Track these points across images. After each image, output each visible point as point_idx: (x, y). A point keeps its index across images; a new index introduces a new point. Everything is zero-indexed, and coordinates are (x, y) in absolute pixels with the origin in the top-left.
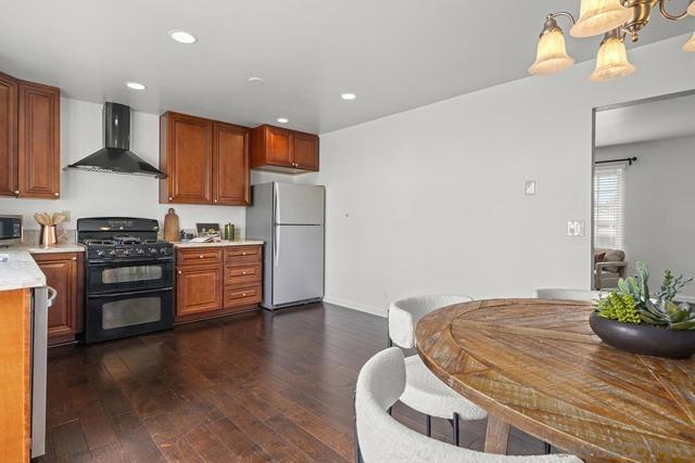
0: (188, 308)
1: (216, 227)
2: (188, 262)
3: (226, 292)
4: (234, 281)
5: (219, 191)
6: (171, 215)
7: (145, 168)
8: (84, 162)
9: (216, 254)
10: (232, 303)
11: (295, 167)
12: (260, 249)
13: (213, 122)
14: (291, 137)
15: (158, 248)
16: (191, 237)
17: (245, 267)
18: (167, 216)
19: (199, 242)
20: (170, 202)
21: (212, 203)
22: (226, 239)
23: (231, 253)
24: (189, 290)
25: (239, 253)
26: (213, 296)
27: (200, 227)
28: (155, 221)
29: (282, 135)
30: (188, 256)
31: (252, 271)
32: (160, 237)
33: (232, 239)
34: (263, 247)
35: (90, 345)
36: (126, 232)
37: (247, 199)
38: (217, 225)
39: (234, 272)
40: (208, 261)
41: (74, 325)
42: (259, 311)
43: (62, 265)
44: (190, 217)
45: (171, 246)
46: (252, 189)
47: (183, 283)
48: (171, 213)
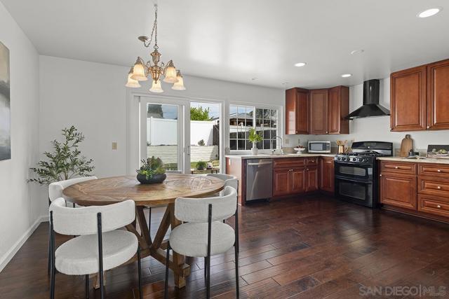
0: (387, 200)
1: (448, 148)
2: (388, 170)
3: (419, 199)
4: (428, 191)
6: (407, 139)
10: (426, 209)
13: (428, 66)
18: (404, 140)
21: (426, 129)
23: (426, 169)
24: (389, 189)
25: (434, 169)
27: (431, 147)
28: (392, 143)
39: (428, 184)
40: (401, 171)
47: (383, 183)
48: (408, 137)
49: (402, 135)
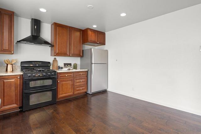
0: (62, 95)
1: (70, 64)
2: (62, 78)
3: (75, 88)
4: (78, 84)
5: (72, 52)
6: (55, 60)
7: (46, 43)
8: (24, 40)
9: (71, 75)
10: (77, 92)
11: (98, 43)
12: (86, 72)
13: (70, 27)
14: (96, 33)
15: (51, 73)
16: (62, 68)
17: (81, 79)
18: (53, 61)
19: (65, 70)
20: (55, 55)
21: (70, 56)
22: (74, 69)
23: (77, 74)
24: (62, 88)
25: (80, 74)
26: (70, 90)
27: (65, 64)
28: (50, 62)
29: (93, 32)
30: (62, 75)
31: (84, 80)
32: (51, 68)
33: (76, 69)
34: (87, 71)
35: (24, 112)
36: (39, 67)
37: (81, 54)
38: (71, 64)
39: (78, 81)
40: (69, 77)
41: (18, 103)
42: (86, 95)
43: (14, 80)
44: (61, 61)
45: (56, 72)
46: (83, 51)
47: (60, 86)
48: (55, 59)
49: (52, 58)
